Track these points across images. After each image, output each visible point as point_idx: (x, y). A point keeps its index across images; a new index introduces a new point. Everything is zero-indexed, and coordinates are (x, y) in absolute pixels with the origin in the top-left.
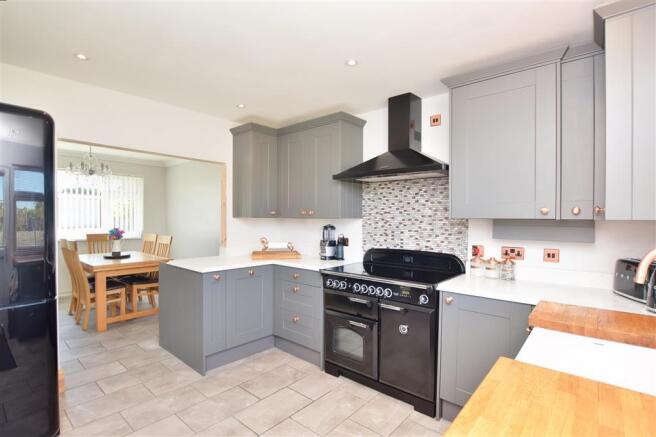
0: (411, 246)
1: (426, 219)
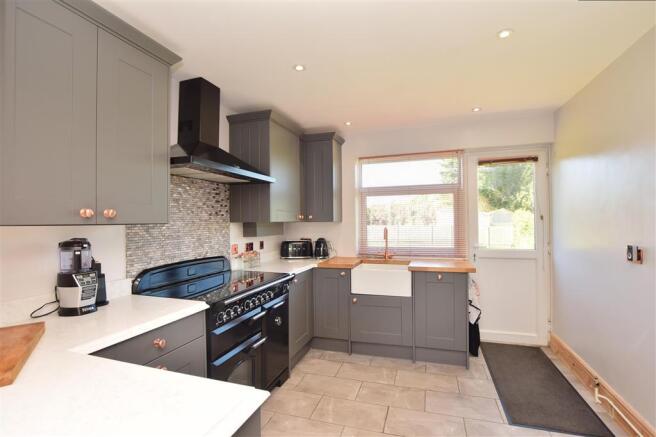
1: (203, 224)
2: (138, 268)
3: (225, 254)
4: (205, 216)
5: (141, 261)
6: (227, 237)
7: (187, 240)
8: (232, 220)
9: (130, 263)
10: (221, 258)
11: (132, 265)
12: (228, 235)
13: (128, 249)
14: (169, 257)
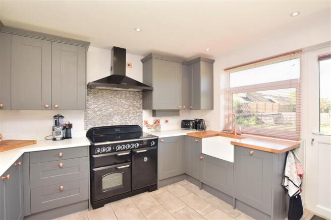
0: (117, 123)
1: (125, 110)
2: (90, 127)
3: (139, 124)
4: (126, 106)
5: (91, 124)
6: (140, 116)
7: (115, 117)
8: (144, 108)
9: (86, 125)
10: (137, 126)
11: (87, 126)
12: (142, 116)
13: (85, 119)
14: (105, 123)
